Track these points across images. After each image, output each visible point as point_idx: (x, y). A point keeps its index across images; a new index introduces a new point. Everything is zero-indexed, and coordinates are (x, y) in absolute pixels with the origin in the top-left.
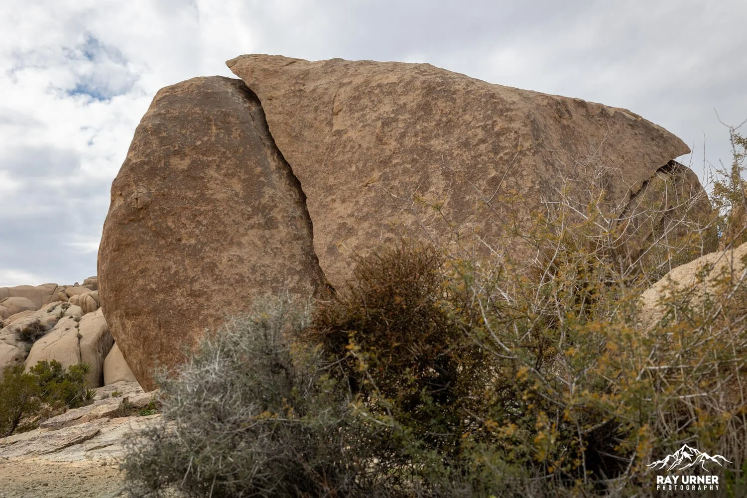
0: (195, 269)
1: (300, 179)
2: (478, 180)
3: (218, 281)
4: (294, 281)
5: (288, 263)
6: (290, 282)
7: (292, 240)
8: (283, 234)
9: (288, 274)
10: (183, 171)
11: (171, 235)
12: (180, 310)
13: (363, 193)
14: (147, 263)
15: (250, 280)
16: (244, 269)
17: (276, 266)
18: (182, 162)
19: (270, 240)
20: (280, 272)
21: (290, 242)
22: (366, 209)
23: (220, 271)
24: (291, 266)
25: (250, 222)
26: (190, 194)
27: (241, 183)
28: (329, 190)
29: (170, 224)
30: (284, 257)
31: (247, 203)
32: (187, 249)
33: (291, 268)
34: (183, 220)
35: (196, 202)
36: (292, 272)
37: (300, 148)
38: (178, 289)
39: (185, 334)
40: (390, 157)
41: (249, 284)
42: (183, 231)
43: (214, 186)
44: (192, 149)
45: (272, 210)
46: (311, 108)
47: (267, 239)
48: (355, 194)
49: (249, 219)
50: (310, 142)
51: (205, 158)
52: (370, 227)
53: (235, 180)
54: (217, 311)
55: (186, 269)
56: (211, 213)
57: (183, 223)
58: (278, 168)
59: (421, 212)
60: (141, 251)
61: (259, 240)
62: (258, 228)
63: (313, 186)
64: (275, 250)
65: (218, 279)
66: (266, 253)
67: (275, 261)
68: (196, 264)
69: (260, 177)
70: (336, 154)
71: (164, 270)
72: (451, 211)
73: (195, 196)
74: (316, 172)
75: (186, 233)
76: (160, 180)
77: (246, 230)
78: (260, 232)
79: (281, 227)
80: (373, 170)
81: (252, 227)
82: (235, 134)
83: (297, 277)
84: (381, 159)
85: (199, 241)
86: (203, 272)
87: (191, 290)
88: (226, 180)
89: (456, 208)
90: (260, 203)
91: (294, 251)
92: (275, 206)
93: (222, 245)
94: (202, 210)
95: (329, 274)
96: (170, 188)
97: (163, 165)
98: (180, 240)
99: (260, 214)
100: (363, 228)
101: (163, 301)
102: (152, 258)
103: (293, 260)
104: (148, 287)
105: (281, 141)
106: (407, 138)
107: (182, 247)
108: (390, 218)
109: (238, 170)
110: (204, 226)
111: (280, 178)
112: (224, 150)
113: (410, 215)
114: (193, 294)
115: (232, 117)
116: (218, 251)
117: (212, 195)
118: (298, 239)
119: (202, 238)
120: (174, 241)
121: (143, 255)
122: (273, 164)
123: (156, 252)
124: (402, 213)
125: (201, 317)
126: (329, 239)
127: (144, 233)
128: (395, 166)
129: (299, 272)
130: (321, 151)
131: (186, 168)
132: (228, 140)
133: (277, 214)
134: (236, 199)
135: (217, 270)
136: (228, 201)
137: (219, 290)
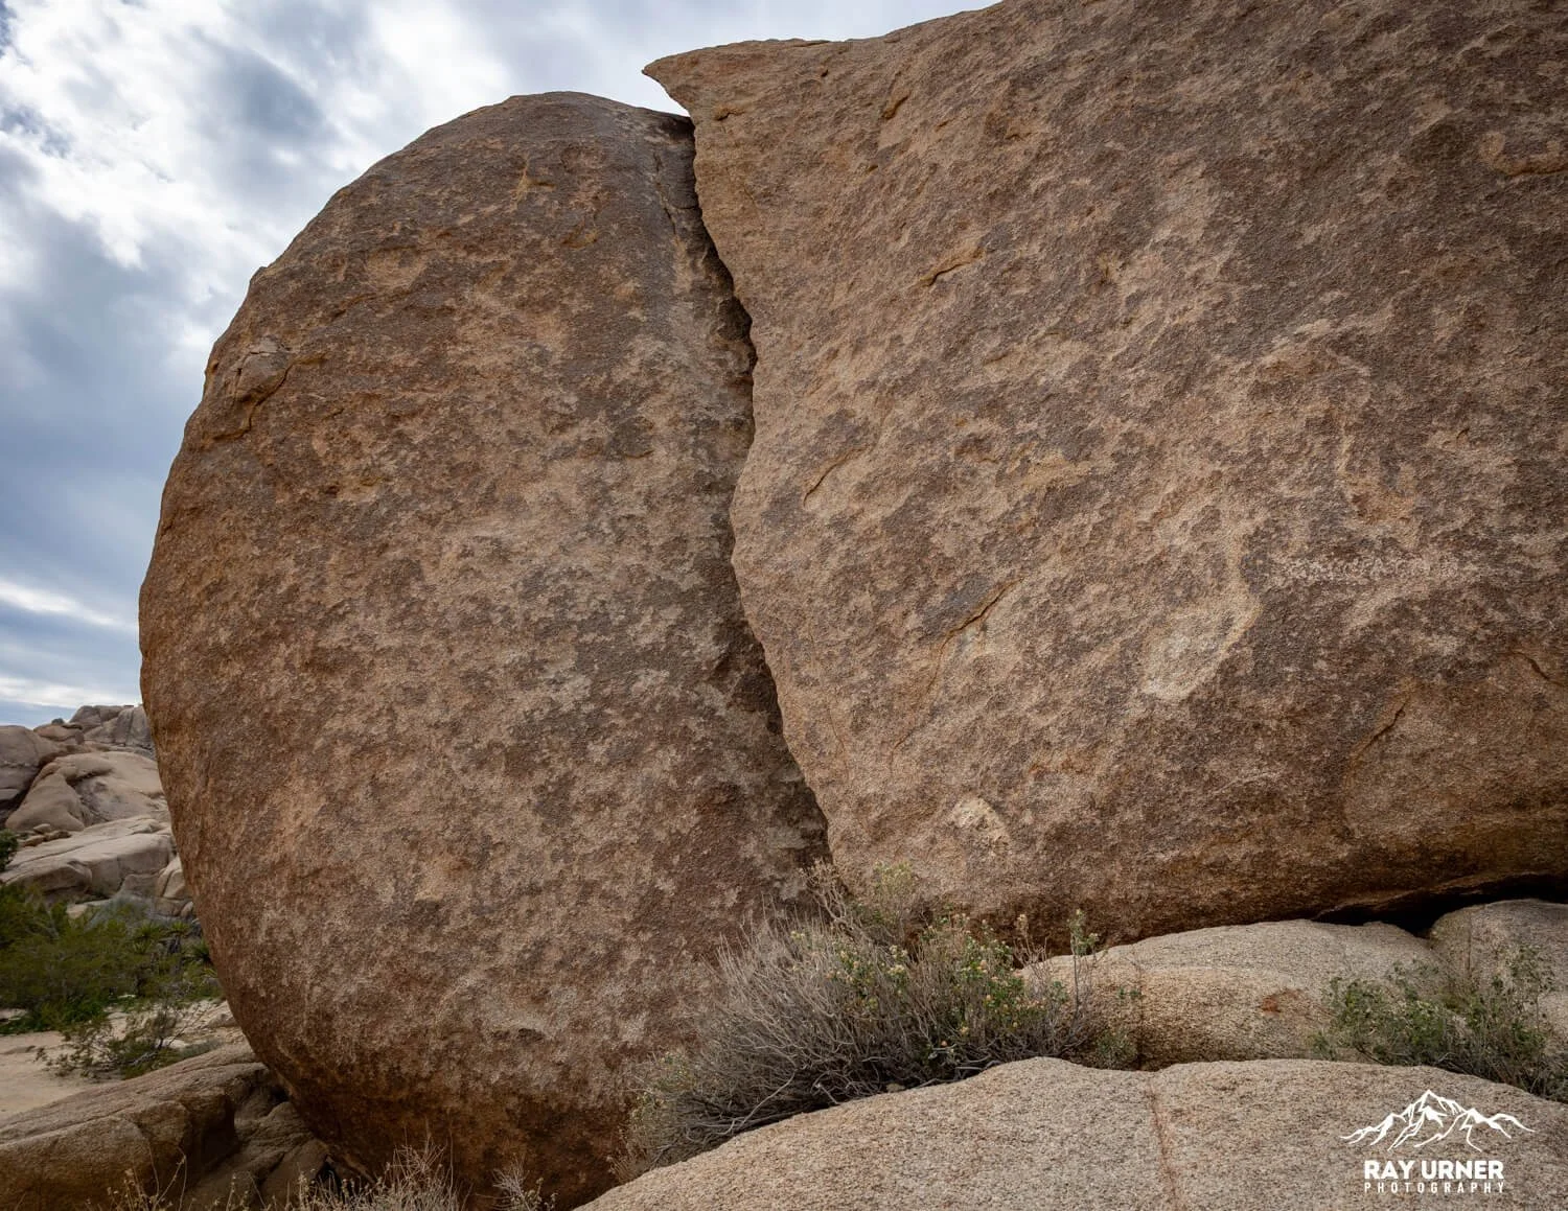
0: (350, 582)
1: (749, 310)
2: (1363, 156)
3: (408, 622)
4: (661, 626)
5: (654, 567)
6: (646, 630)
7: (687, 491)
8: (662, 474)
9: (646, 603)
10: (400, 294)
11: (311, 477)
12: (267, 716)
13: (920, 307)
14: (228, 564)
15: (509, 620)
16: (503, 585)
17: (611, 577)
18: (403, 271)
19: (614, 493)
20: (619, 596)
21: (678, 499)
22: (918, 355)
23: (426, 588)
24: (666, 576)
25: (565, 437)
26: (398, 357)
27: (565, 326)
28: (826, 325)
29: (317, 445)
30: (648, 548)
31: (567, 382)
32: (346, 519)
33: (660, 584)
34: (356, 431)
35: (412, 379)
36: (660, 594)
37: (770, 223)
38: (283, 646)
39: (261, 802)
40: (1026, 174)
41: (502, 632)
42: (348, 465)
43: (478, 333)
44: (441, 236)
45: (642, 400)
46: (825, 119)
47: (605, 490)
48: (893, 318)
49: (562, 428)
50: (803, 203)
51: (473, 258)
52: (920, 411)
53: (549, 319)
54: (370, 721)
55: (323, 582)
56: (444, 412)
57: (353, 442)
58: (700, 290)
59: (1112, 324)
60: (222, 529)
61: (580, 492)
62: (586, 457)
63: (786, 322)
64: (623, 525)
65: (409, 616)
66: (592, 531)
67: (616, 558)
68: (357, 566)
69: (628, 306)
70: (864, 218)
71: (263, 583)
72: (1236, 291)
73: (411, 364)
74: (802, 282)
75: (355, 472)
76: (323, 319)
77: (547, 461)
78: (589, 468)
79: (660, 452)
80: (963, 227)
81: (567, 453)
82: (584, 195)
83: (672, 614)
84: (993, 188)
85: (389, 495)
86: (370, 591)
87: (316, 650)
88: (522, 317)
89: (1255, 278)
90: (609, 381)
91: (687, 527)
92: (656, 389)
93: (456, 506)
94: (421, 401)
95: (755, 589)
96: (344, 341)
97: (341, 278)
98: (332, 491)
99: (602, 415)
100: (895, 419)
101: (237, 686)
102: (243, 549)
103: (677, 556)
104: (211, 640)
105: (720, 211)
106: (1089, 102)
107: (333, 514)
108: (991, 369)
109: (566, 291)
110: (414, 448)
111: (699, 315)
112: (537, 237)
113: (1066, 346)
114: (320, 664)
115: (588, 154)
116: (440, 527)
117: (463, 357)
118: (709, 489)
119: (396, 486)
120: (315, 496)
121: (224, 540)
122: (685, 276)
123: (259, 529)
124: (1038, 345)
125: (319, 743)
126: (785, 472)
127: (240, 475)
128: (1036, 196)
129: (684, 598)
130: (828, 220)
131: (406, 284)
132: (558, 213)
133: (657, 415)
134: (536, 369)
135: (416, 586)
136: (509, 375)
137: (402, 651)
